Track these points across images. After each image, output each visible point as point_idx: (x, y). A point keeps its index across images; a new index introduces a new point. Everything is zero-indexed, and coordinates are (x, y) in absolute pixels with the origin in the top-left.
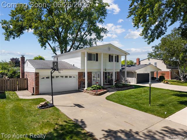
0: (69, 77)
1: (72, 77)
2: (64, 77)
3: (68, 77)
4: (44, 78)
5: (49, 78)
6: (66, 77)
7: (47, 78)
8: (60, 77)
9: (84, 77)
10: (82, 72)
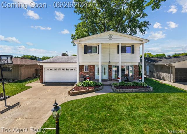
0: (71, 70)
1: (74, 70)
2: (65, 70)
3: (69, 70)
4: (48, 70)
5: (52, 70)
6: (67, 70)
7: (50, 70)
8: (61, 70)
9: (86, 70)
10: (82, 66)
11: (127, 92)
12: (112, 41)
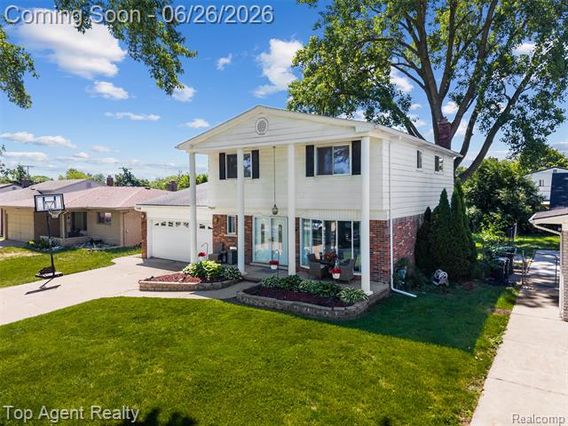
1: (206, 228)
4: (158, 224)
5: (165, 225)
7: (162, 224)
8: (182, 226)
9: (230, 231)
10: (222, 216)
11: (261, 304)
12: (265, 139)
